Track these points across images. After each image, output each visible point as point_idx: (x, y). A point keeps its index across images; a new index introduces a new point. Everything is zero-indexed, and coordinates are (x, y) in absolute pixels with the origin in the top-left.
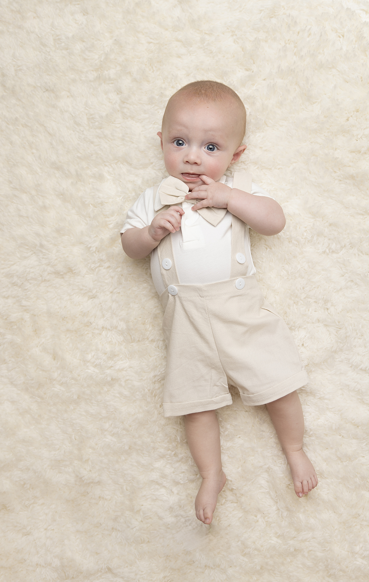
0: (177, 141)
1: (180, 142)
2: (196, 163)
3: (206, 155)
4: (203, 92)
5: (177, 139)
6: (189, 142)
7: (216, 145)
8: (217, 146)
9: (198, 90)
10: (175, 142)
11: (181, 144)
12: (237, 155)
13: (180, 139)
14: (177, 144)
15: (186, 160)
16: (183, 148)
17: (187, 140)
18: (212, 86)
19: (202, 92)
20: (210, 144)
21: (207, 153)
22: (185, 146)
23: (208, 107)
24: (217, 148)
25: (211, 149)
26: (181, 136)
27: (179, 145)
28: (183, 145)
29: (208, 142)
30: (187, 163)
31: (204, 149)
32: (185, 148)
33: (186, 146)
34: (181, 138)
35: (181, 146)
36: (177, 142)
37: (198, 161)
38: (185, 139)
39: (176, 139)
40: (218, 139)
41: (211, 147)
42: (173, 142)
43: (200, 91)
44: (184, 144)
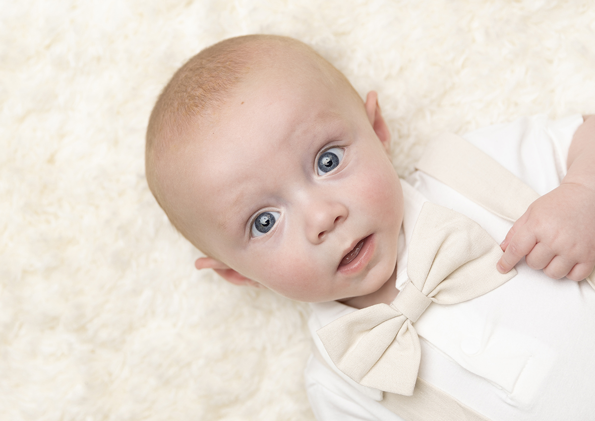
0: (254, 225)
1: (263, 220)
2: (337, 219)
3: (335, 184)
4: (199, 92)
5: (251, 220)
6: (278, 197)
7: (331, 145)
8: (335, 144)
9: (187, 101)
10: (255, 231)
11: (268, 221)
12: (378, 125)
13: (255, 215)
14: (261, 231)
15: (314, 235)
16: (283, 223)
17: (272, 201)
18: (198, 69)
19: (198, 94)
20: (318, 156)
21: (334, 179)
22: (282, 215)
23: (243, 103)
24: (338, 147)
25: (330, 163)
26: (253, 207)
27: (266, 228)
28: (273, 220)
29: (313, 156)
30: (323, 237)
31: (321, 178)
32: (284, 218)
33: (283, 213)
34: (257, 211)
35: (272, 226)
36: (257, 227)
37: (338, 211)
38: (265, 202)
39: (249, 224)
40: (321, 132)
41: (325, 161)
42: (251, 235)
43: (192, 97)
44: (275, 215)
